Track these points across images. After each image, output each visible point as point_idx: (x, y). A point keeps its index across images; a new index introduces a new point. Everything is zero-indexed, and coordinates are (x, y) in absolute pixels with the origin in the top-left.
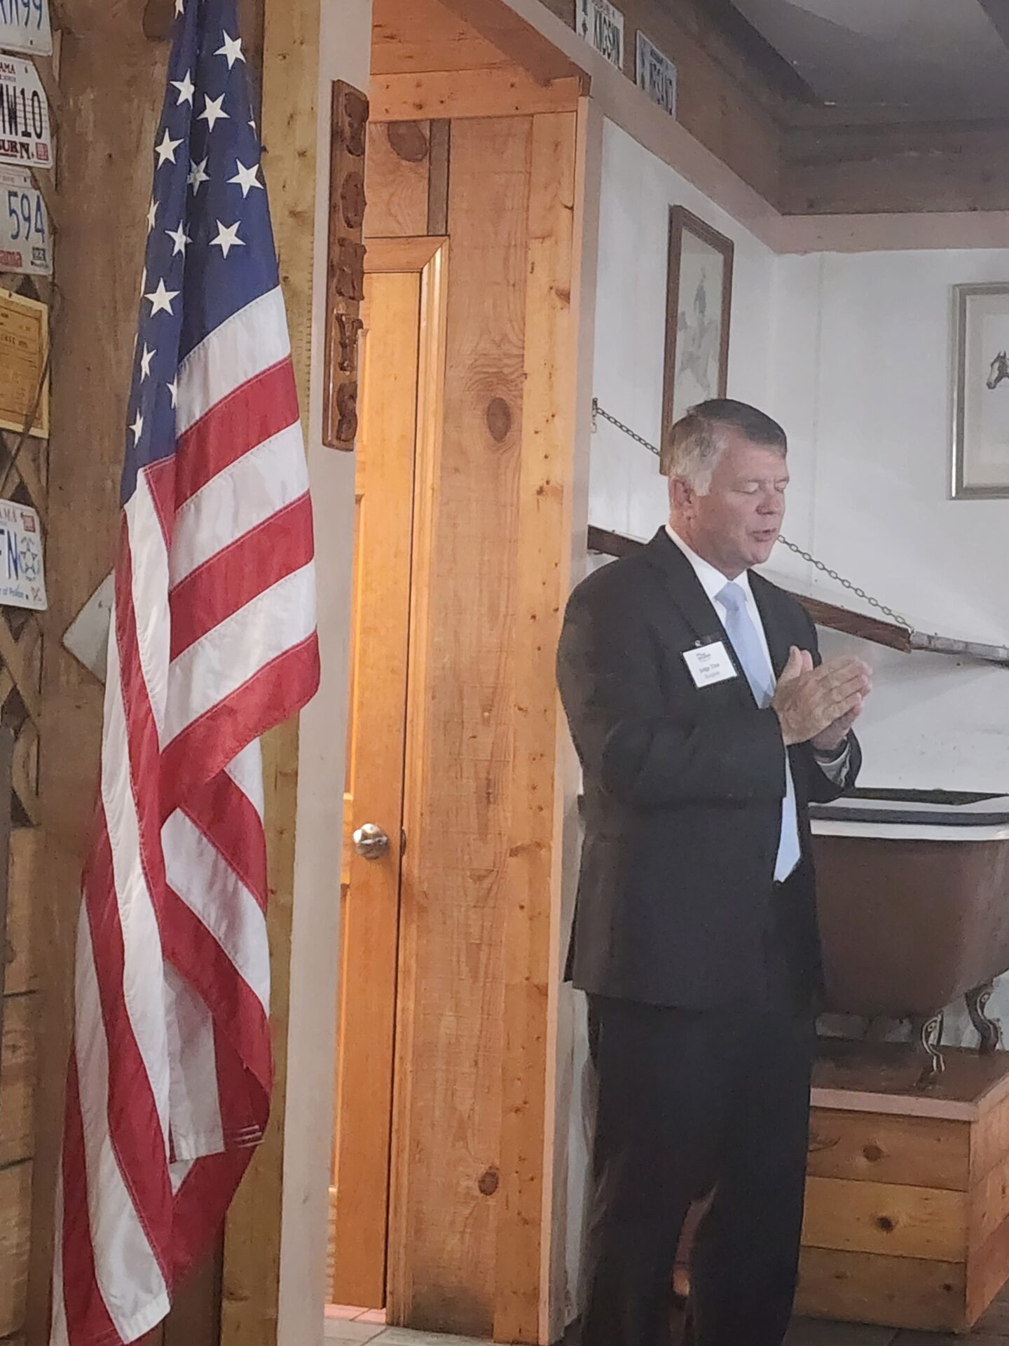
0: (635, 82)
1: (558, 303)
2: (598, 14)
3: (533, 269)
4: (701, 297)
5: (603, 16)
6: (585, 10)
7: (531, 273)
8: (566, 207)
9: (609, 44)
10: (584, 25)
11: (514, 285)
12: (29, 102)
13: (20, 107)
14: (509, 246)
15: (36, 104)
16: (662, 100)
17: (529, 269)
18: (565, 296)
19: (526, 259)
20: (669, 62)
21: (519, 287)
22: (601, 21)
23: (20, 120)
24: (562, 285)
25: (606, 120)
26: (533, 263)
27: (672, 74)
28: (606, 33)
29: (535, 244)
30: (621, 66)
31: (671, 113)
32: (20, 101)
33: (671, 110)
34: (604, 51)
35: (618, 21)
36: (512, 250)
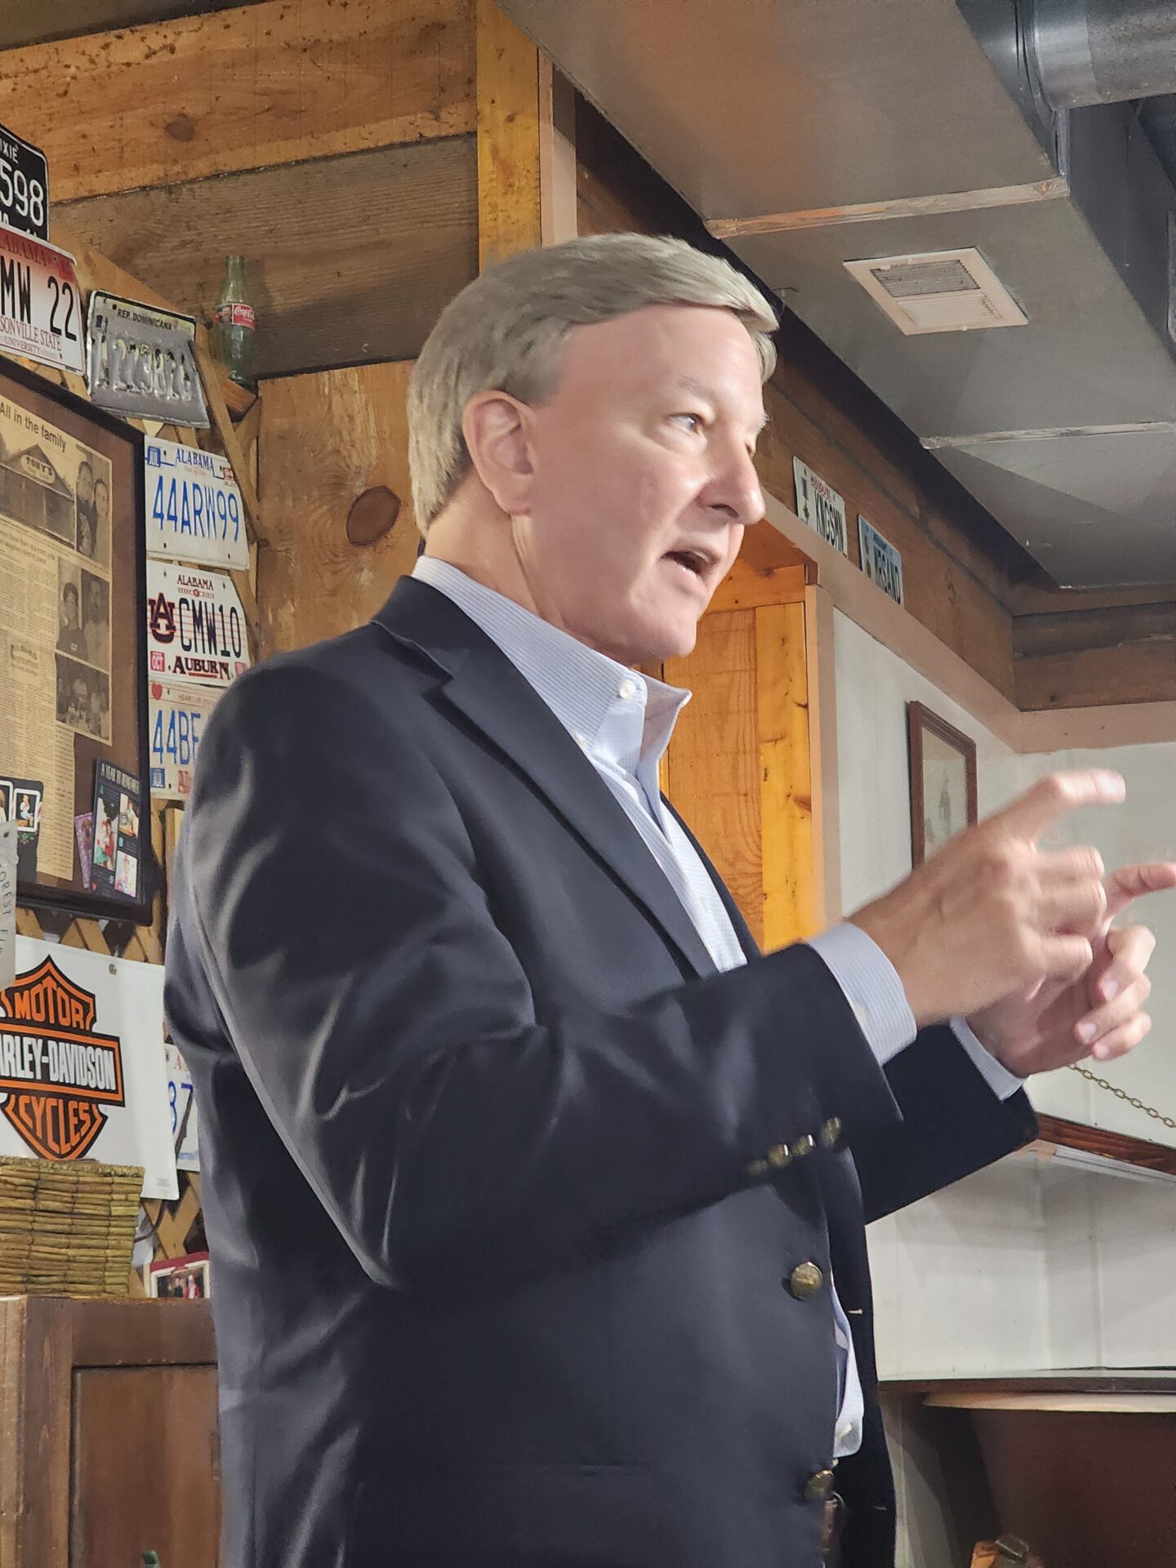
0: (861, 568)
1: (798, 812)
2: (819, 499)
3: (766, 775)
4: (945, 802)
5: (824, 500)
6: (805, 495)
7: (765, 780)
8: (800, 705)
9: (831, 529)
10: (806, 510)
11: (746, 795)
12: (227, 620)
13: (218, 625)
14: (737, 753)
15: (234, 621)
16: (889, 588)
17: (763, 776)
18: (805, 803)
19: (758, 764)
20: (893, 547)
21: (752, 796)
22: (822, 505)
23: (219, 639)
24: (801, 790)
25: (835, 609)
26: (766, 769)
27: (897, 560)
28: (828, 517)
29: (766, 749)
30: (845, 550)
31: (899, 602)
32: (218, 618)
33: (899, 599)
34: (828, 537)
35: (839, 504)
36: (741, 757)
